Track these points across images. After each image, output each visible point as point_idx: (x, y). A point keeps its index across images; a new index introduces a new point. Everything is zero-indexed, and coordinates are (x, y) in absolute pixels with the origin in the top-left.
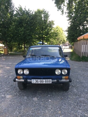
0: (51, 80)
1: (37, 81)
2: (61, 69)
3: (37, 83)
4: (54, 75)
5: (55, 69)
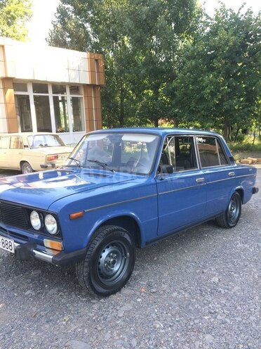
0: (12, 242)
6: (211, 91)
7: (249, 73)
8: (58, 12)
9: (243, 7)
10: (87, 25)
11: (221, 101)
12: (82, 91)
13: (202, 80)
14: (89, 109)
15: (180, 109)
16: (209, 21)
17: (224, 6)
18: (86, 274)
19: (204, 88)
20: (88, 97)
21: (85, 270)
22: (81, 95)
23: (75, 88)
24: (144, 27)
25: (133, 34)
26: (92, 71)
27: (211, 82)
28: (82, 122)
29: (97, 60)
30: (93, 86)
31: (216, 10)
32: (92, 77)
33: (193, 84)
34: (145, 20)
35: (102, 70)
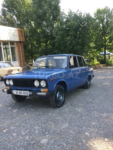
0: (28, 92)
1: (17, 92)
2: (40, 80)
3: (17, 94)
4: (33, 87)
5: (34, 80)
6: (70, 43)
7: (82, 36)
8: (2, 11)
9: (78, 11)
10: (14, 16)
11: (73, 47)
12: (15, 44)
13: (66, 39)
14: (19, 52)
15: (57, 50)
16: (66, 16)
17: (71, 11)
18: (54, 100)
19: (67, 42)
20: (18, 47)
21: (54, 98)
22: (15, 46)
23: (12, 43)
24: (40, 18)
25: (36, 21)
26: (19, 36)
27: (69, 39)
28: (16, 57)
29: (21, 31)
30: (20, 42)
31: (68, 12)
32: (20, 38)
33: (62, 40)
34: (41, 15)
35: (23, 35)
